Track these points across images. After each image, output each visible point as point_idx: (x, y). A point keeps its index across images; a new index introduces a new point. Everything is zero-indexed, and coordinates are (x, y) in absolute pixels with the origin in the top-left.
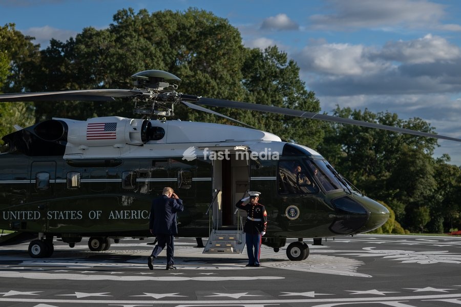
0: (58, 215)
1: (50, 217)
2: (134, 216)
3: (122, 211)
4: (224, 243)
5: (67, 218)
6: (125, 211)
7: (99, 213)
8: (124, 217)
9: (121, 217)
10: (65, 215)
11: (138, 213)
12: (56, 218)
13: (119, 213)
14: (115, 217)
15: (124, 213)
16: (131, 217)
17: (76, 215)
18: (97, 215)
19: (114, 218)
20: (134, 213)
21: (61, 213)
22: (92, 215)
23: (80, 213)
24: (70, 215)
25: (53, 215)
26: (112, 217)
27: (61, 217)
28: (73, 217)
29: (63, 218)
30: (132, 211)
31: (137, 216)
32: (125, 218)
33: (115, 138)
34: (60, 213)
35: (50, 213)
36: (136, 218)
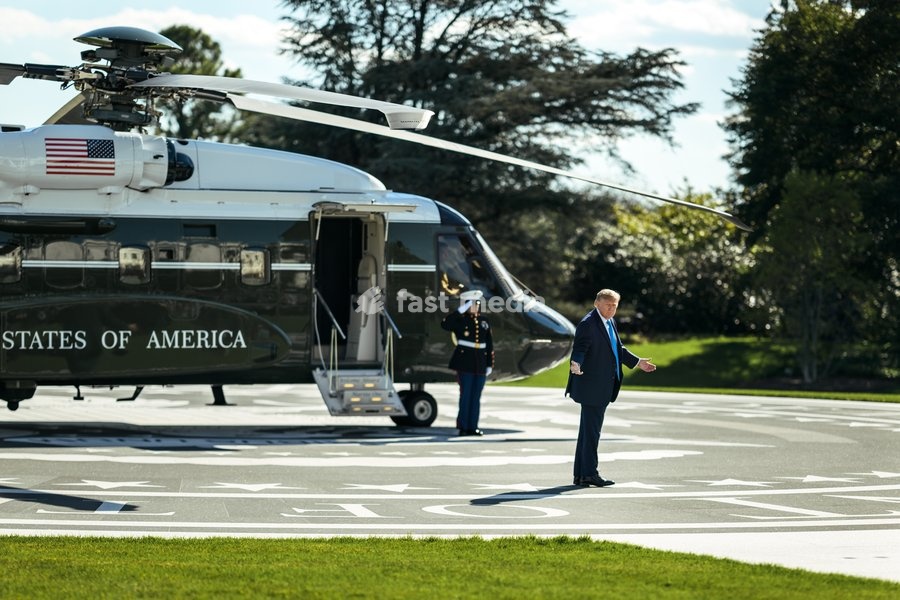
0: (28, 339)
1: (8, 344)
2: (203, 343)
3: (176, 333)
4: (369, 395)
5: (50, 347)
6: (184, 332)
7: (125, 335)
8: (180, 343)
9: (173, 344)
10: (45, 341)
11: (211, 335)
12: (23, 347)
13: (171, 336)
14: (161, 344)
15: (180, 335)
16: (196, 344)
17: (72, 340)
18: (121, 339)
19: (158, 346)
20: (203, 335)
21: (36, 334)
22: (110, 340)
23: (80, 335)
24: (56, 340)
25: (17, 339)
26: (153, 344)
27: (36, 345)
28: (66, 344)
29: (41, 347)
30: (199, 332)
31: (210, 343)
32: (184, 346)
33: (113, 174)
34: (33, 334)
35: (8, 336)
36: (207, 346)
